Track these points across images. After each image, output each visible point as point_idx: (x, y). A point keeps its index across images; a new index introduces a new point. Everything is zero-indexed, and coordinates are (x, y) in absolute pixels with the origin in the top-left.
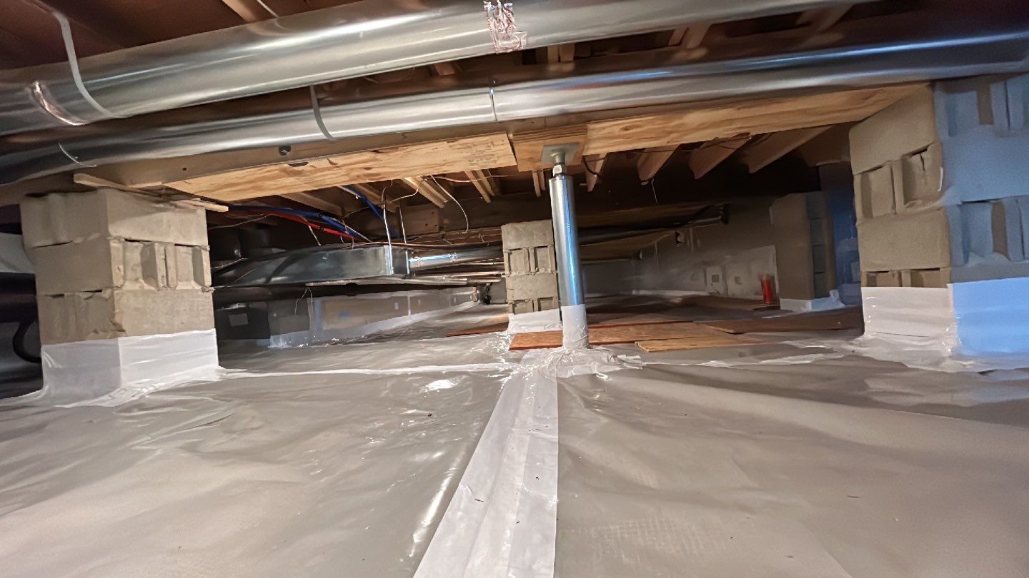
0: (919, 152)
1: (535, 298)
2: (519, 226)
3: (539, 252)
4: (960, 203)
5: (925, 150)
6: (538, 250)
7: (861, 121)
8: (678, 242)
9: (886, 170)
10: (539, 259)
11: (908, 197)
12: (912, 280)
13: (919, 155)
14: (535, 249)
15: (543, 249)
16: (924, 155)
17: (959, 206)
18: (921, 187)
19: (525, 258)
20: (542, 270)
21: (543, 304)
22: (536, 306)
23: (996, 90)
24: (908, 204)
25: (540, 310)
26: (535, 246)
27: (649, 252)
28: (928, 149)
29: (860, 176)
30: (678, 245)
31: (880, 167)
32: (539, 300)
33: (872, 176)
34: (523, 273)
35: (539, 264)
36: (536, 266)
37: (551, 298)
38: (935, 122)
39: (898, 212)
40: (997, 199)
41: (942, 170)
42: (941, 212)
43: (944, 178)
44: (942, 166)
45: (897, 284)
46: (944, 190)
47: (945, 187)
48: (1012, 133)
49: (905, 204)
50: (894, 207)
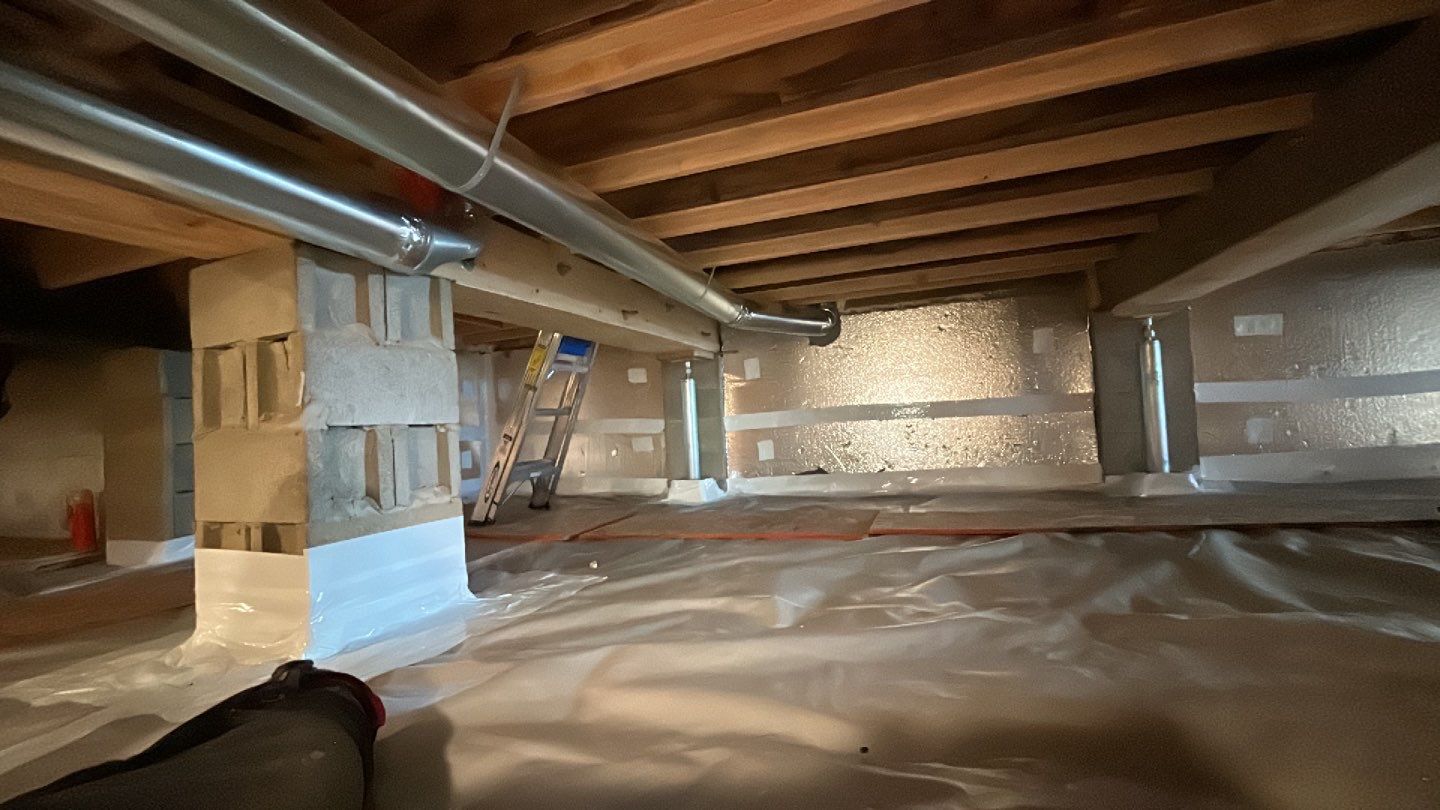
0: (279, 339)
4: (326, 428)
5: (287, 337)
7: (207, 262)
9: (235, 353)
11: (265, 404)
12: (265, 541)
13: (279, 342)
16: (286, 344)
17: (322, 431)
24: (262, 417)
28: (291, 338)
29: (202, 352)
31: (230, 347)
33: (222, 356)
38: (297, 302)
39: (250, 427)
40: (371, 426)
41: (303, 375)
42: (300, 438)
43: (305, 388)
44: (304, 370)
45: (244, 545)
46: (304, 405)
47: (306, 401)
48: (388, 343)
49: (259, 415)
50: (245, 417)
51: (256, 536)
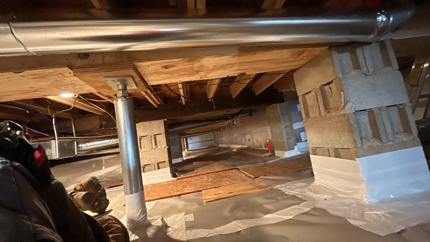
0: (328, 84)
1: (156, 162)
2: (147, 123)
3: (158, 137)
4: (354, 112)
5: (331, 82)
6: (156, 136)
7: (298, 69)
8: (234, 124)
9: (313, 93)
10: (157, 141)
11: (327, 107)
12: (335, 154)
13: (328, 85)
14: (155, 135)
15: (159, 135)
16: (331, 85)
17: (353, 113)
18: (332, 103)
19: (149, 141)
20: (159, 147)
21: (160, 165)
22: (156, 167)
23: (359, 51)
24: (327, 112)
25: (159, 168)
26: (155, 134)
27: (224, 128)
28: (333, 82)
29: (301, 96)
30: (234, 126)
31: (310, 92)
32: (158, 164)
33: (307, 96)
34: (148, 149)
35: (158, 143)
36: (156, 144)
37: (165, 162)
38: (334, 68)
39: (322, 116)
40: (370, 109)
41: (342, 93)
42: (346, 117)
43: (344, 98)
44: (342, 91)
45: (328, 155)
46: (345, 104)
47: (346, 102)
48: (369, 74)
49: (325, 112)
50: (320, 113)
51: (332, 153)
